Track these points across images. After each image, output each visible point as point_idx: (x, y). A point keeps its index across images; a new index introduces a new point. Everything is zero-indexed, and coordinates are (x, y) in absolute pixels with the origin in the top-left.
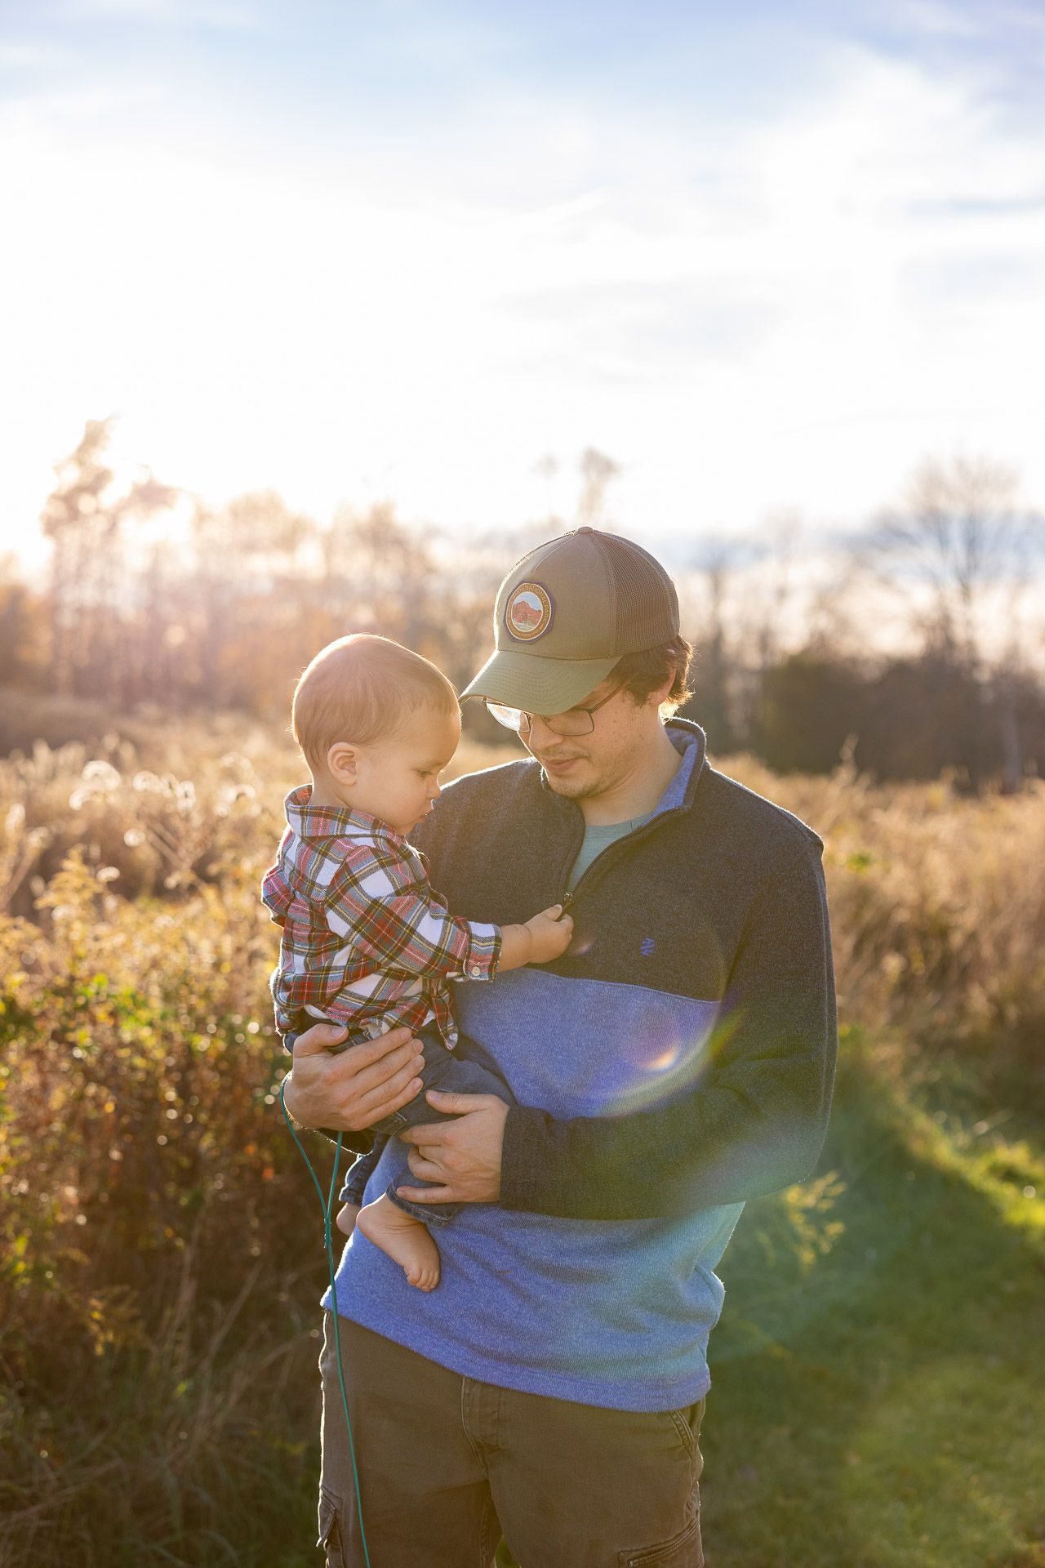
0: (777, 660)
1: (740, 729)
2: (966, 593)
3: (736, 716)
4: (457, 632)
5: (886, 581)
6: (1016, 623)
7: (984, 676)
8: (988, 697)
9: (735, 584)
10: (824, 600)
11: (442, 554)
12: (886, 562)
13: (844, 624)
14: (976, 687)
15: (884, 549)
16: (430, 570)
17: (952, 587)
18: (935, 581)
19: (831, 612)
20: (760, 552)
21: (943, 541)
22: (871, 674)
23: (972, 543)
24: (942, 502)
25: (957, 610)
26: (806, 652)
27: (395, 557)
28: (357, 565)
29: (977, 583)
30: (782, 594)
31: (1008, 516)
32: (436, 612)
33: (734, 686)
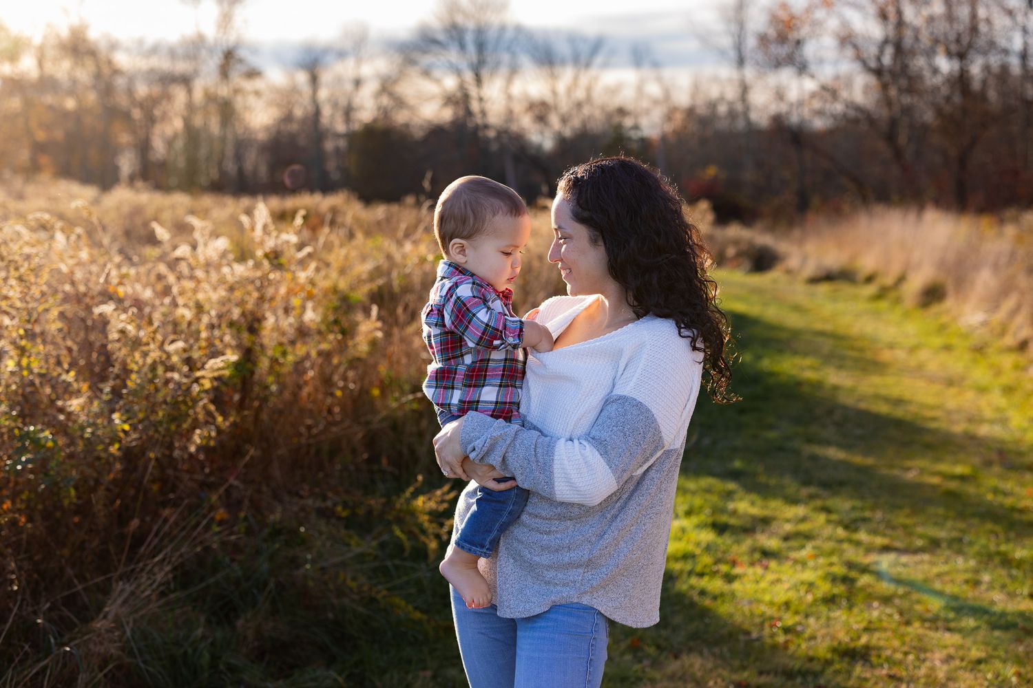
0: (356, 127)
1: (335, 176)
2: (479, 80)
3: (331, 165)
4: (137, 114)
5: (427, 73)
6: (510, 97)
7: (491, 134)
8: (494, 147)
9: (326, 77)
10: (387, 87)
11: (122, 60)
12: (426, 60)
13: (400, 103)
14: (487, 141)
15: (425, 52)
16: (116, 72)
17: (469, 76)
18: (458, 72)
19: (391, 95)
20: (342, 55)
21: (462, 46)
22: (418, 134)
23: (481, 46)
24: (460, 19)
25: (473, 91)
26: (375, 121)
27: (90, 64)
28: (63, 69)
29: (485, 73)
30: (358, 83)
31: (503, 28)
32: (122, 101)
33: (329, 145)
